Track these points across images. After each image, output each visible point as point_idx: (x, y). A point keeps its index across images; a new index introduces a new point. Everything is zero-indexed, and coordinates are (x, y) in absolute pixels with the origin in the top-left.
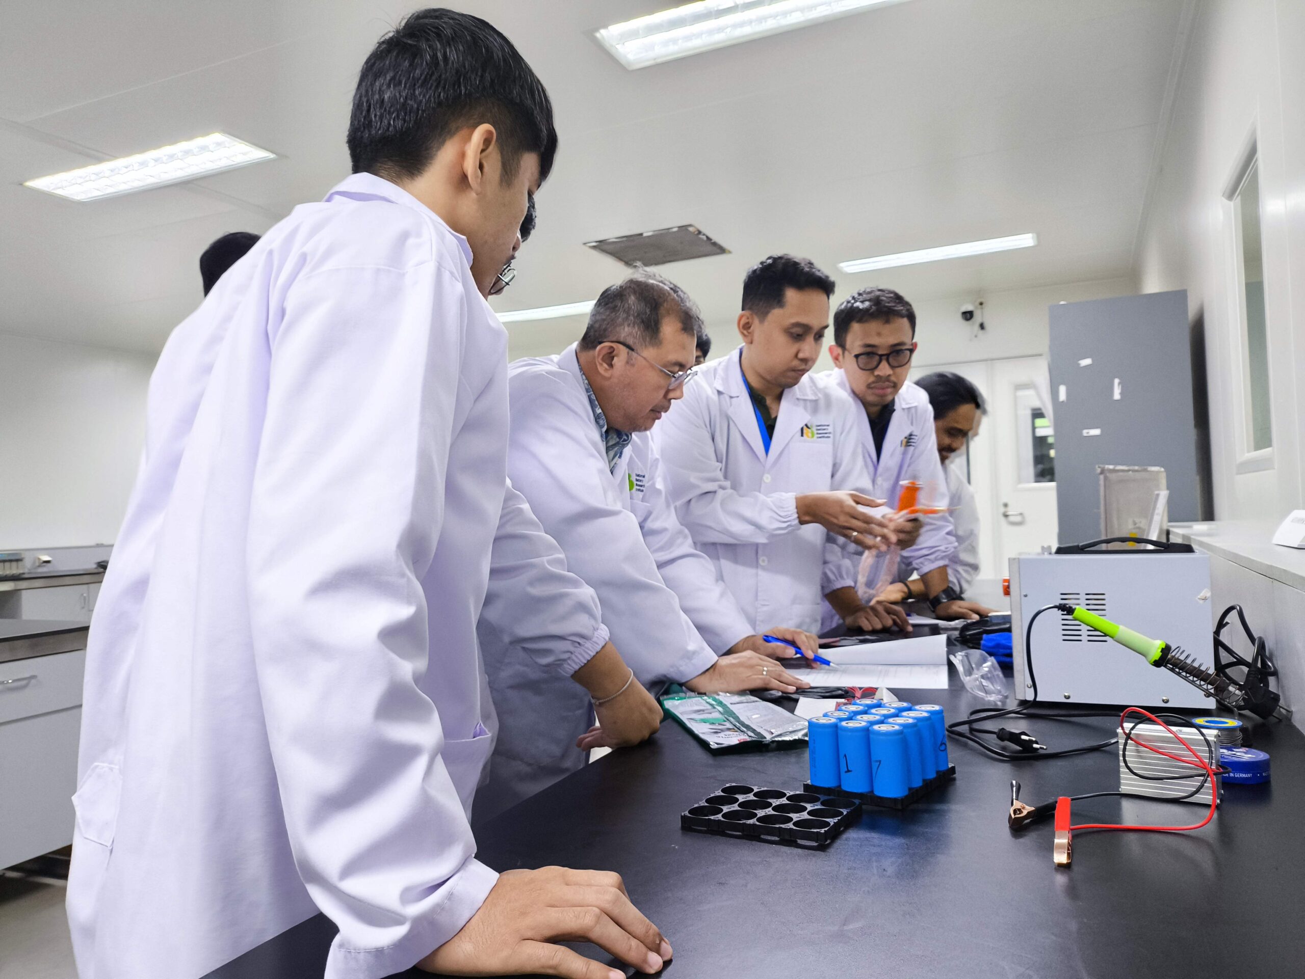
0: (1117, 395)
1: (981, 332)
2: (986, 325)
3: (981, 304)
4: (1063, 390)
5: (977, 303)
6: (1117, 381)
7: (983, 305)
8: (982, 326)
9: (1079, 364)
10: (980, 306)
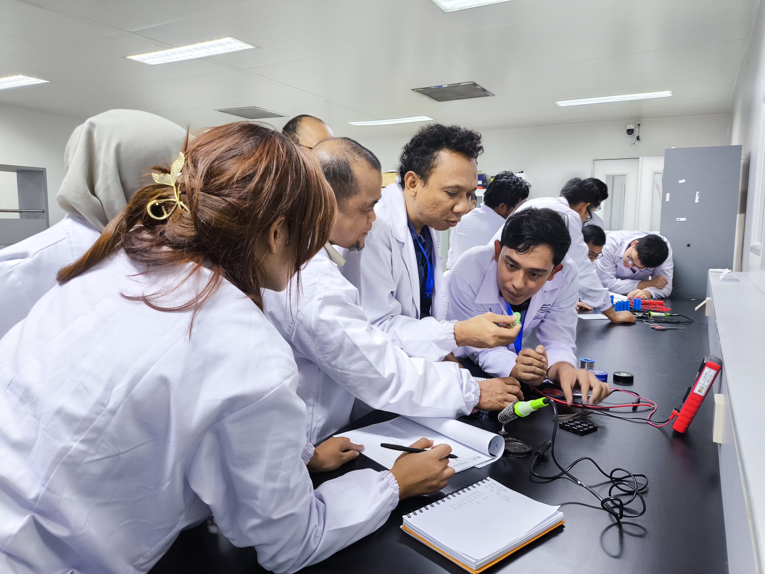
0: (697, 201)
1: (637, 141)
2: (640, 137)
3: (639, 125)
4: (668, 195)
5: (637, 125)
6: (698, 193)
7: (640, 126)
8: (638, 138)
9: (679, 182)
10: (638, 126)
